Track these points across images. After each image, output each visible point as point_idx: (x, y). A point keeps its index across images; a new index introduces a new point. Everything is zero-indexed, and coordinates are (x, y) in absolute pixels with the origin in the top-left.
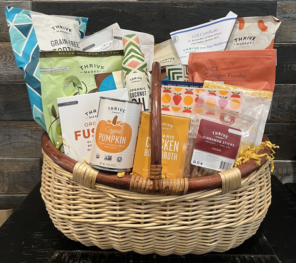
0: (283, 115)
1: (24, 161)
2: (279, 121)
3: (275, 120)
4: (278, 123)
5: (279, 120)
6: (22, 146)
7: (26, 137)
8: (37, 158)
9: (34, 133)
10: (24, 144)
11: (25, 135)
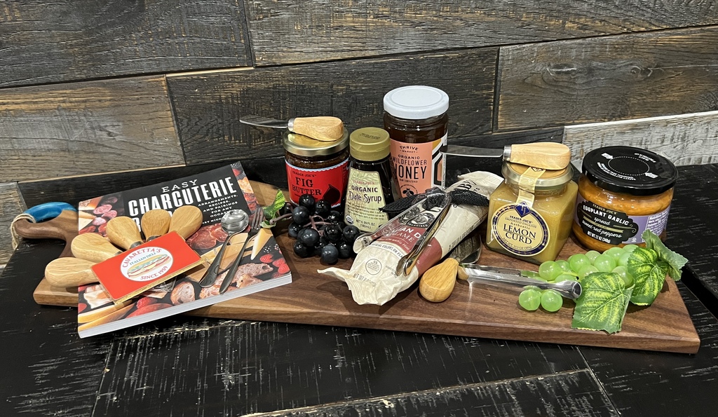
0: (607, 19)
2: (597, 34)
3: (587, 31)
4: (593, 39)
5: (596, 31)
8: (7, 181)
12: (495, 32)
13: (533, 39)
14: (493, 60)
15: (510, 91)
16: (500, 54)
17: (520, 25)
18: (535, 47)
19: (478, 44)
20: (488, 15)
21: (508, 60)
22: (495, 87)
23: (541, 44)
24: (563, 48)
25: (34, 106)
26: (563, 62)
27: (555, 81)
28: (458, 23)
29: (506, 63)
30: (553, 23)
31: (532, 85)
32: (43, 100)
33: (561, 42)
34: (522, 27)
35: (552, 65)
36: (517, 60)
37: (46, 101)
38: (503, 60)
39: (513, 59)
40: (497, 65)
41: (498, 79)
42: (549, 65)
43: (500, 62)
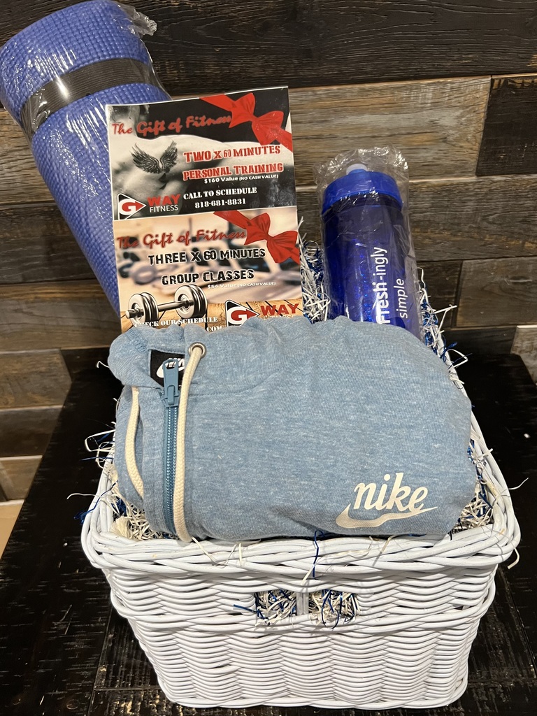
1: (28, 355)
6: (18, 330)
7: (20, 315)
8: (53, 348)
9: (35, 307)
10: (19, 326)
11: (16, 311)
12: (459, 249)
13: (493, 255)
14: (457, 271)
15: (470, 297)
16: (463, 267)
17: (483, 244)
18: (495, 261)
19: (444, 258)
20: (455, 236)
21: (470, 272)
22: (457, 292)
23: (500, 260)
24: (521, 263)
25: (75, 295)
26: (520, 274)
27: (512, 290)
28: (427, 241)
29: (468, 274)
30: (513, 243)
31: (490, 292)
32: (82, 291)
33: (520, 259)
34: (484, 245)
35: (510, 276)
36: (477, 272)
37: (84, 292)
38: (465, 271)
39: (474, 271)
40: (459, 275)
41: (460, 286)
42: (507, 277)
43: (462, 273)
